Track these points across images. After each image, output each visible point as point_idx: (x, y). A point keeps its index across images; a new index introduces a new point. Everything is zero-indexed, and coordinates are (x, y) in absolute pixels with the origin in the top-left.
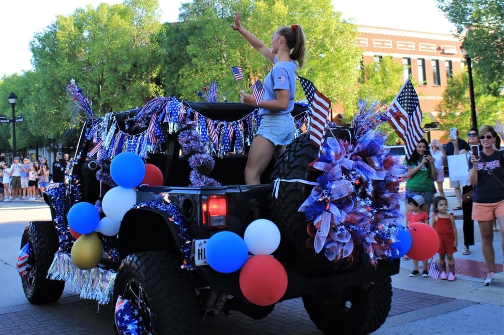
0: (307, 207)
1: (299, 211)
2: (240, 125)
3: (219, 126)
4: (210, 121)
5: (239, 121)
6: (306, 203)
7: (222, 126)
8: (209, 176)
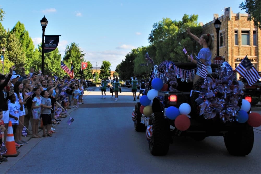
0: (197, 100)
1: (195, 101)
2: (193, 71)
3: (185, 72)
4: (181, 70)
5: (193, 70)
6: (198, 99)
7: (186, 72)
8: (174, 88)
